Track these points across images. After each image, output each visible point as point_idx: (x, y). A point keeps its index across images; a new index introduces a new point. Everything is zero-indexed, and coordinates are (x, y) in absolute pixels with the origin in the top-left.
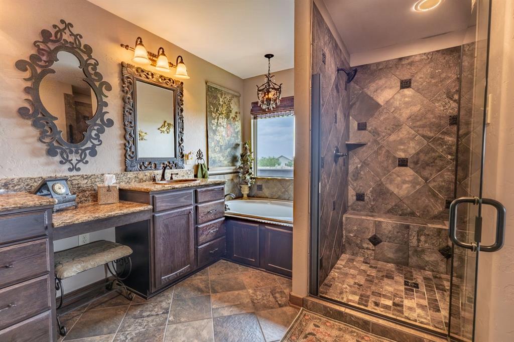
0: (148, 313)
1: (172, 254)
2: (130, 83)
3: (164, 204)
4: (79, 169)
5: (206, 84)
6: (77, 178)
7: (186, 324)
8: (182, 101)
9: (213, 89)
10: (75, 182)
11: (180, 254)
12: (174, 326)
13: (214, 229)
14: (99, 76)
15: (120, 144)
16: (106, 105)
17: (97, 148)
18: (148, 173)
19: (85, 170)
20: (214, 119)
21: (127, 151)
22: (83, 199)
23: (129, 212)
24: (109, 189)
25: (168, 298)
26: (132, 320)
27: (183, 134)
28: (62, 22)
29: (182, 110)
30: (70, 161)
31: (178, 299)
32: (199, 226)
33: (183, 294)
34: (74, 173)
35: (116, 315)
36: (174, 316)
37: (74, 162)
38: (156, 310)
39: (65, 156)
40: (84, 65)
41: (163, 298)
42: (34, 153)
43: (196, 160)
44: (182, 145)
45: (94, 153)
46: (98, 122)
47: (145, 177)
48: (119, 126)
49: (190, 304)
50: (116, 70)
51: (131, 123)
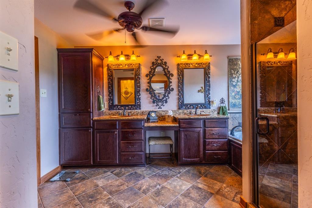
0: (174, 170)
1: (189, 149)
2: (181, 71)
3: (184, 125)
4: (161, 108)
5: (228, 58)
6: (161, 111)
7: (181, 180)
8: (209, 72)
9: (234, 60)
10: (160, 113)
11: (194, 151)
12: (177, 178)
13: (217, 144)
14: (169, 72)
15: (177, 98)
16: (171, 82)
17: (168, 100)
18: (189, 111)
19: (164, 108)
20: (235, 78)
21: (179, 100)
22: (162, 119)
23: (168, 126)
24: (169, 116)
25: (184, 169)
26: (168, 170)
27: (210, 90)
28: (158, 57)
29: (209, 77)
30: (159, 105)
31: (188, 171)
32: (206, 140)
33: (192, 170)
34: (160, 109)
35: (165, 166)
36: (181, 176)
37: (160, 105)
38: (177, 170)
39: (157, 103)
40: (164, 69)
41: (183, 168)
42: (150, 103)
43: (219, 104)
44: (209, 96)
45: (166, 102)
46: (168, 90)
47: (187, 112)
48: (176, 90)
49: (190, 175)
50: (176, 67)
51: (181, 88)
